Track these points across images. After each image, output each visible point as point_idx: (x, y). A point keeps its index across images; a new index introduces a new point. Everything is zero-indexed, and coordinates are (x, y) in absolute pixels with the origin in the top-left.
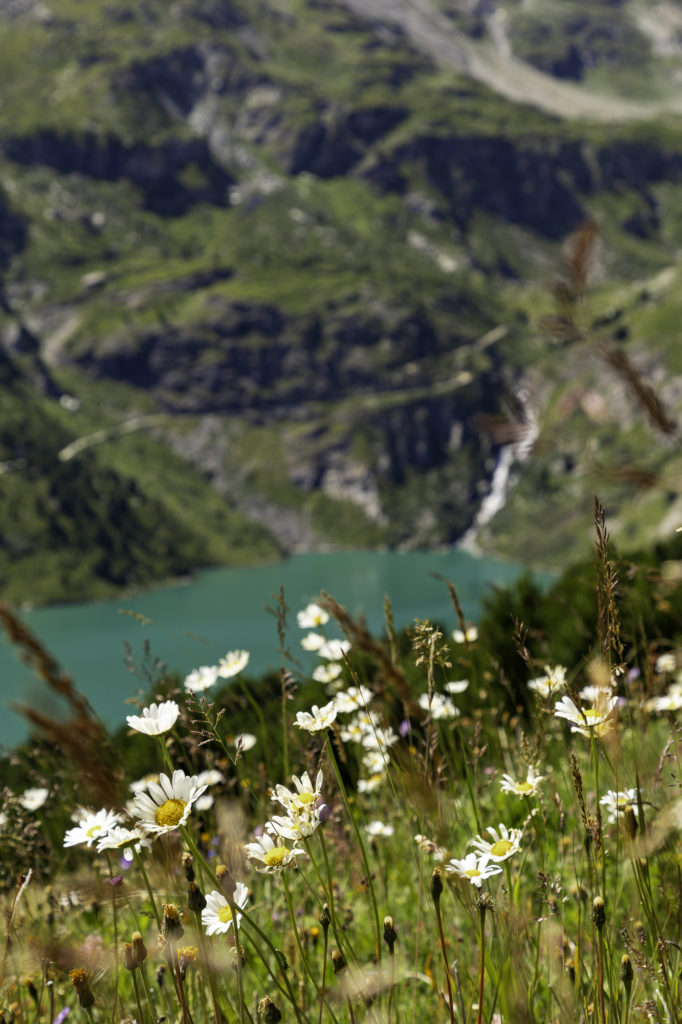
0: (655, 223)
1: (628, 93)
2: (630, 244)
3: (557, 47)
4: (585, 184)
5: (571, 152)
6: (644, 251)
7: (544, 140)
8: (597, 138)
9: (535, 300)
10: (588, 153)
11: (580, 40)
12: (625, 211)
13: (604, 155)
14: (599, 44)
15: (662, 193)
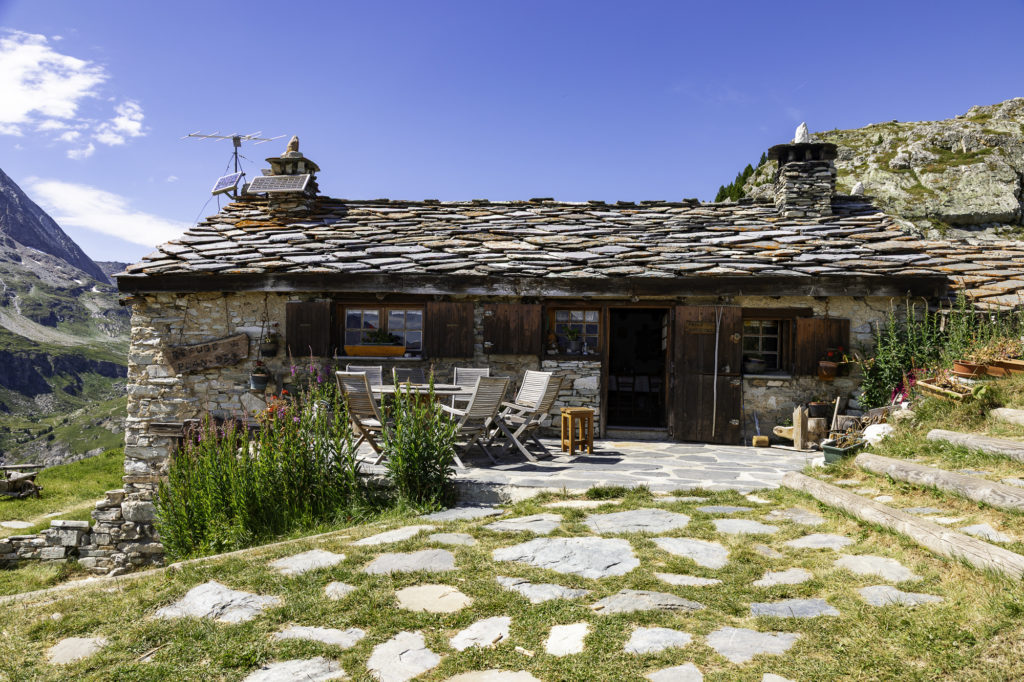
0: (80, 389)
1: (77, 333)
2: (67, 397)
3: (45, 312)
4: (48, 373)
5: (42, 358)
6: (73, 400)
7: (28, 353)
8: (55, 353)
9: (16, 421)
10: (49, 358)
11: (55, 310)
12: (66, 383)
13: (57, 360)
14: (65, 311)
15: (84, 377)
